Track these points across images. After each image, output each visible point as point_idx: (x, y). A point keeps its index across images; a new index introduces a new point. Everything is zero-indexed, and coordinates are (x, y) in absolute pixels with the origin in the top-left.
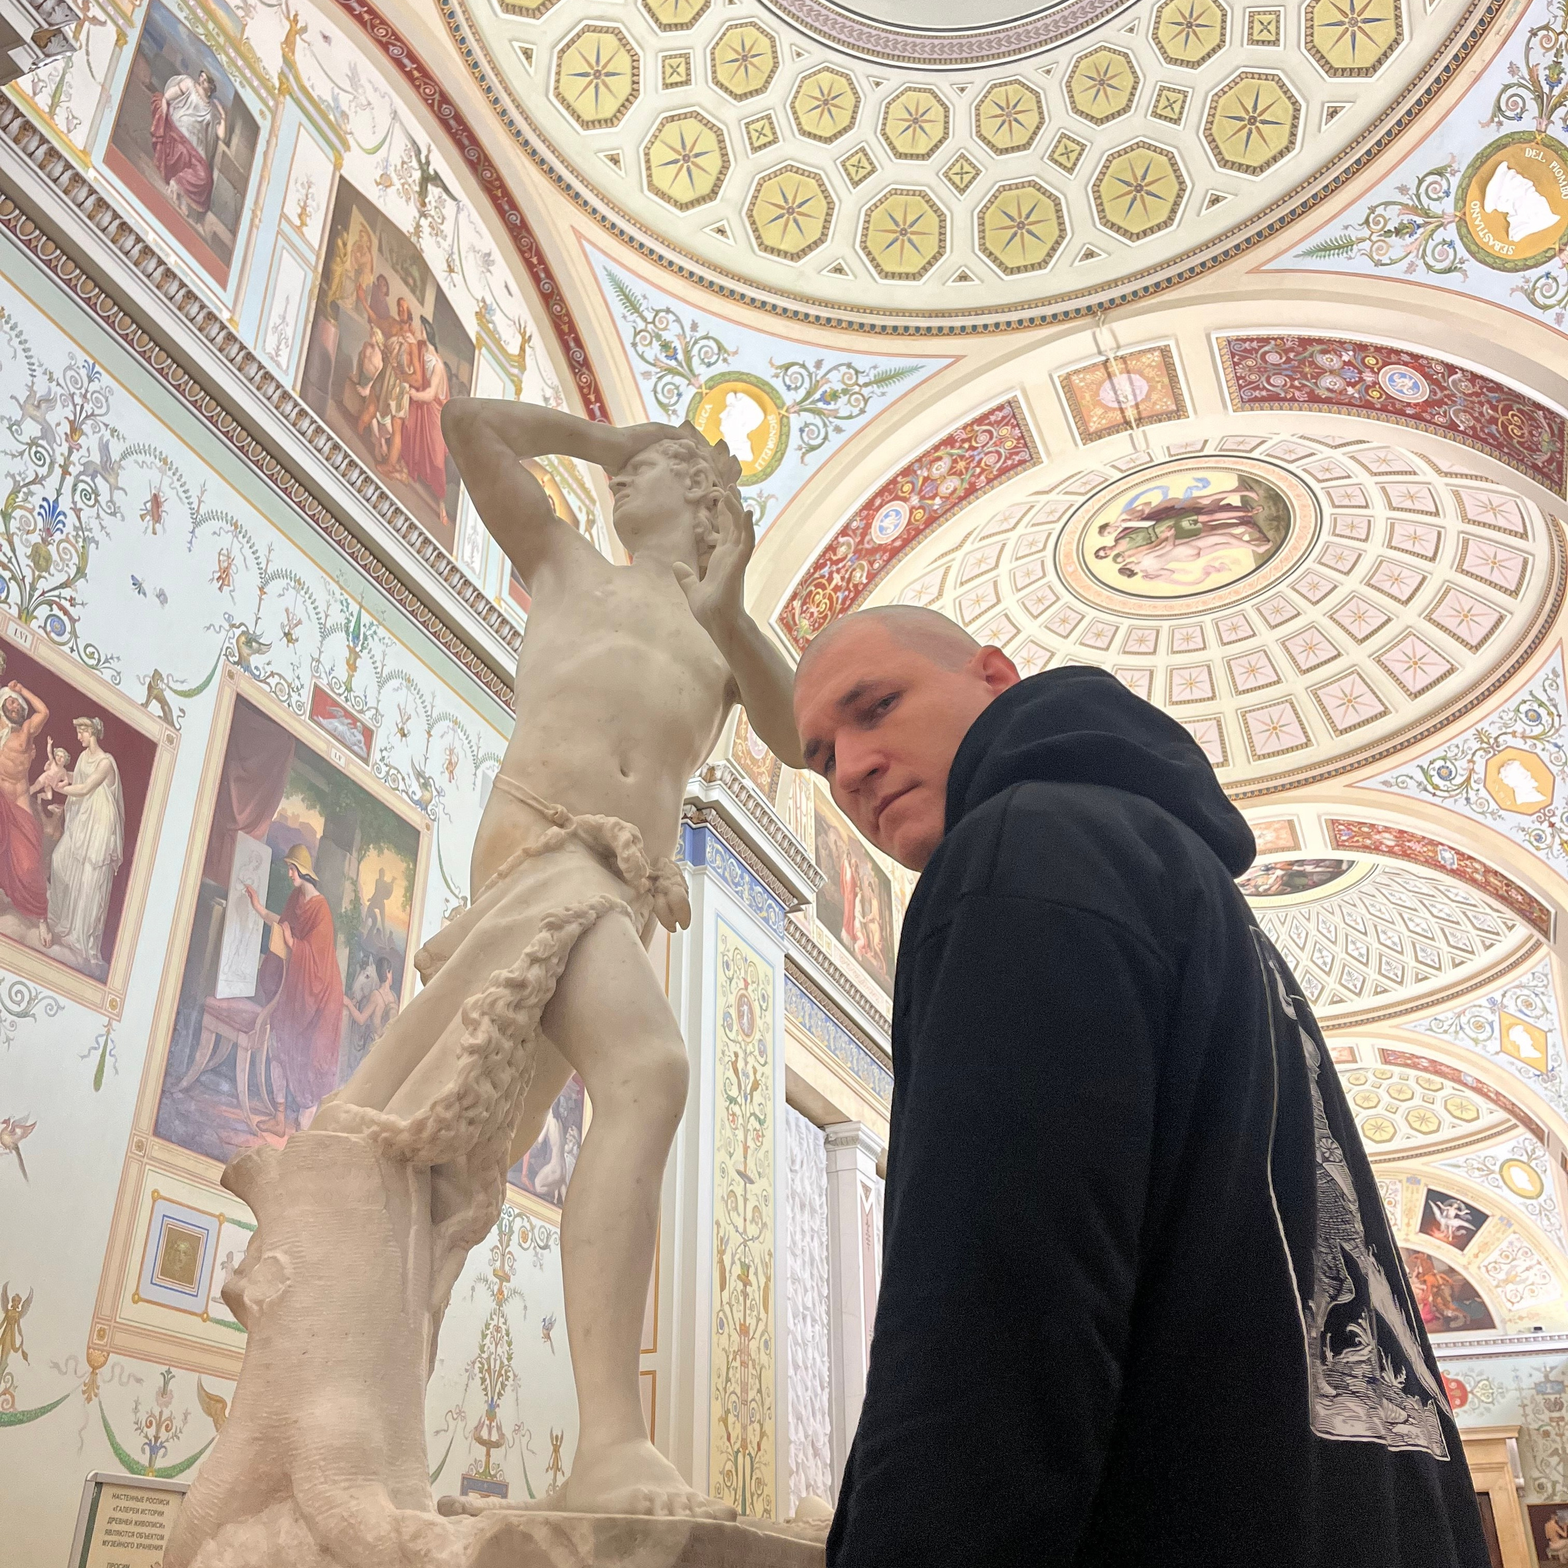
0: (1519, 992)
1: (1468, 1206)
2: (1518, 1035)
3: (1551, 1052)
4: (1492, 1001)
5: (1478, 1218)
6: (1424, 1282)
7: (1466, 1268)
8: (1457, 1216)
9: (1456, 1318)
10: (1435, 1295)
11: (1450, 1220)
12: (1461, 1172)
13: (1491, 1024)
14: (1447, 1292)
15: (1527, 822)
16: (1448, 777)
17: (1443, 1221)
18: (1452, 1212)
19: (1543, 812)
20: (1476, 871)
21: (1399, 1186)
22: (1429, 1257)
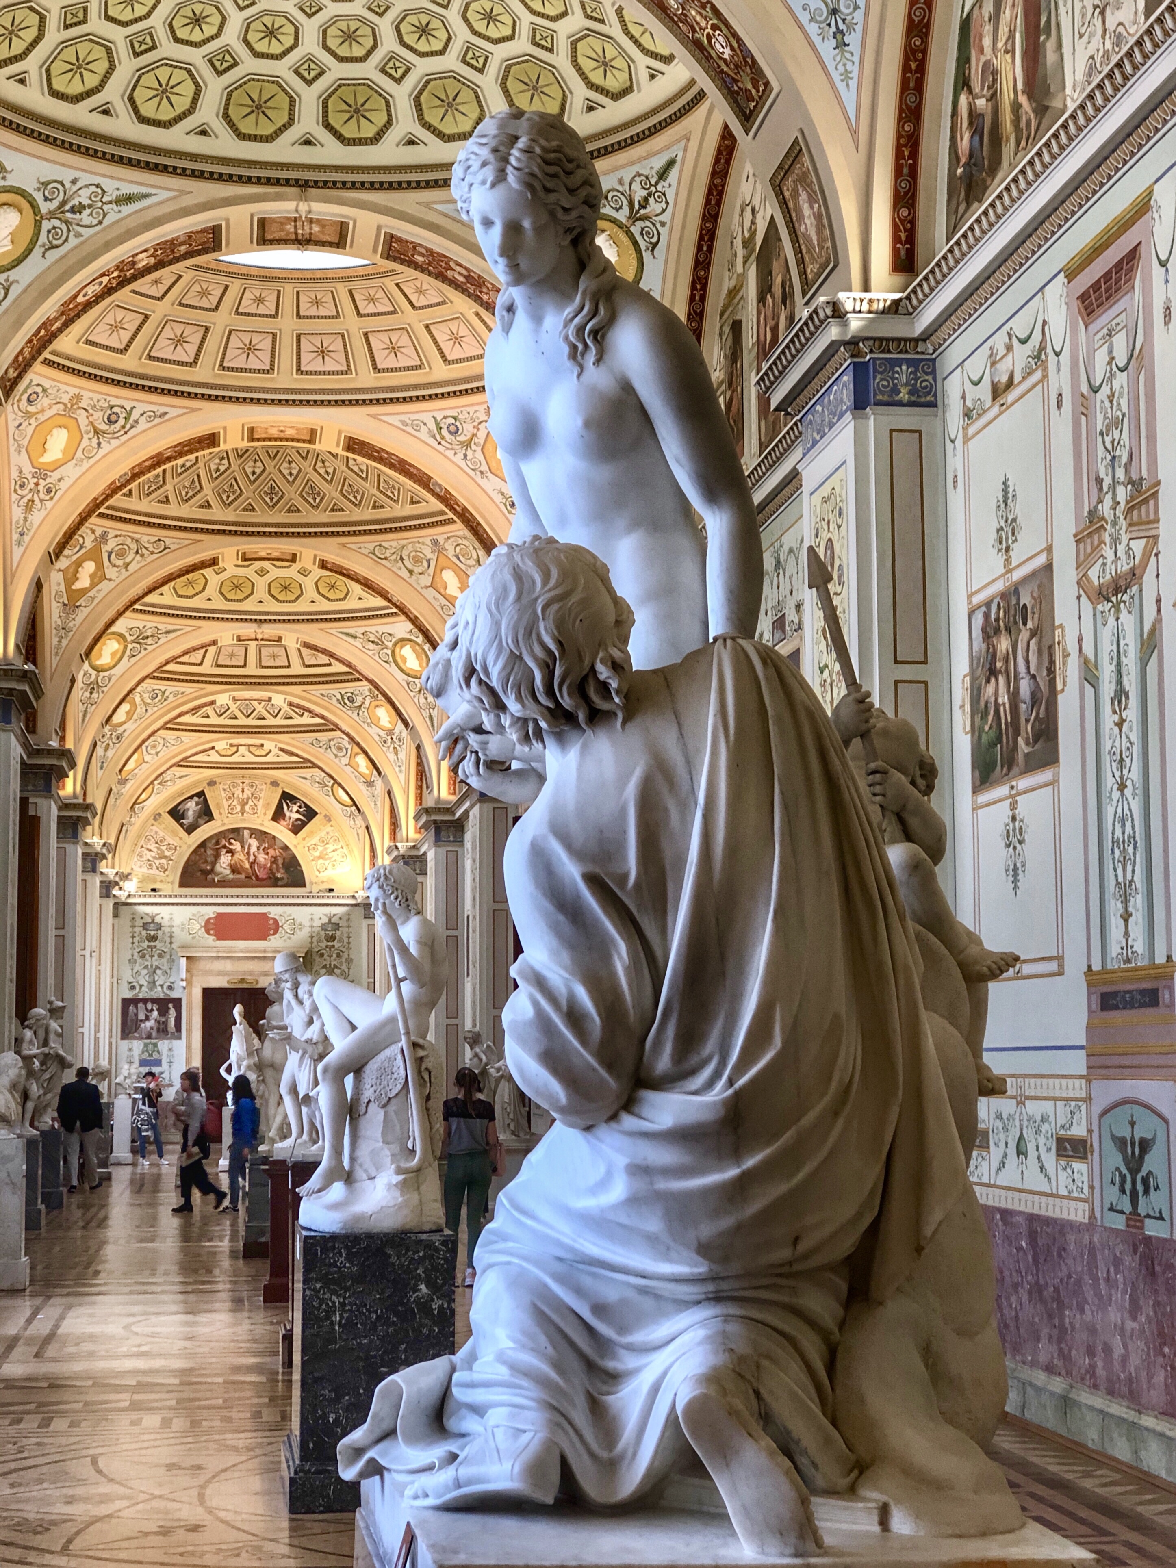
1: (306, 805)
5: (310, 814)
7: (296, 846)
8: (298, 812)
9: (282, 879)
10: (273, 863)
11: (293, 814)
12: (308, 782)
14: (280, 861)
17: (288, 814)
18: (295, 808)
21: (264, 787)
22: (274, 837)
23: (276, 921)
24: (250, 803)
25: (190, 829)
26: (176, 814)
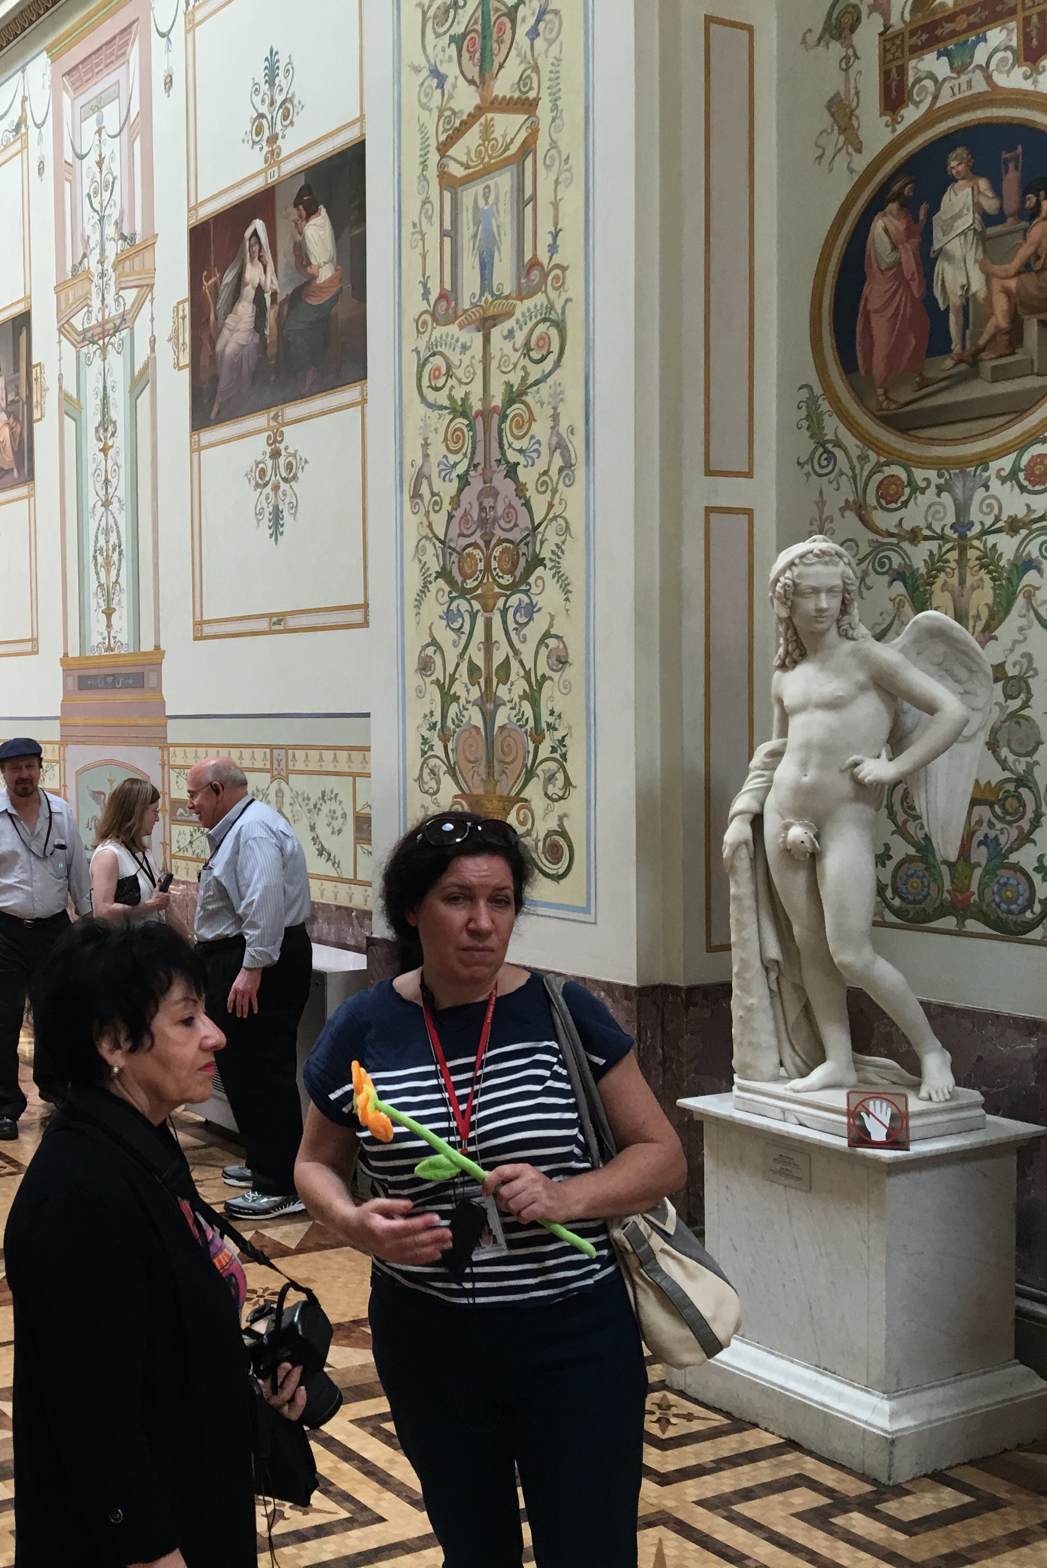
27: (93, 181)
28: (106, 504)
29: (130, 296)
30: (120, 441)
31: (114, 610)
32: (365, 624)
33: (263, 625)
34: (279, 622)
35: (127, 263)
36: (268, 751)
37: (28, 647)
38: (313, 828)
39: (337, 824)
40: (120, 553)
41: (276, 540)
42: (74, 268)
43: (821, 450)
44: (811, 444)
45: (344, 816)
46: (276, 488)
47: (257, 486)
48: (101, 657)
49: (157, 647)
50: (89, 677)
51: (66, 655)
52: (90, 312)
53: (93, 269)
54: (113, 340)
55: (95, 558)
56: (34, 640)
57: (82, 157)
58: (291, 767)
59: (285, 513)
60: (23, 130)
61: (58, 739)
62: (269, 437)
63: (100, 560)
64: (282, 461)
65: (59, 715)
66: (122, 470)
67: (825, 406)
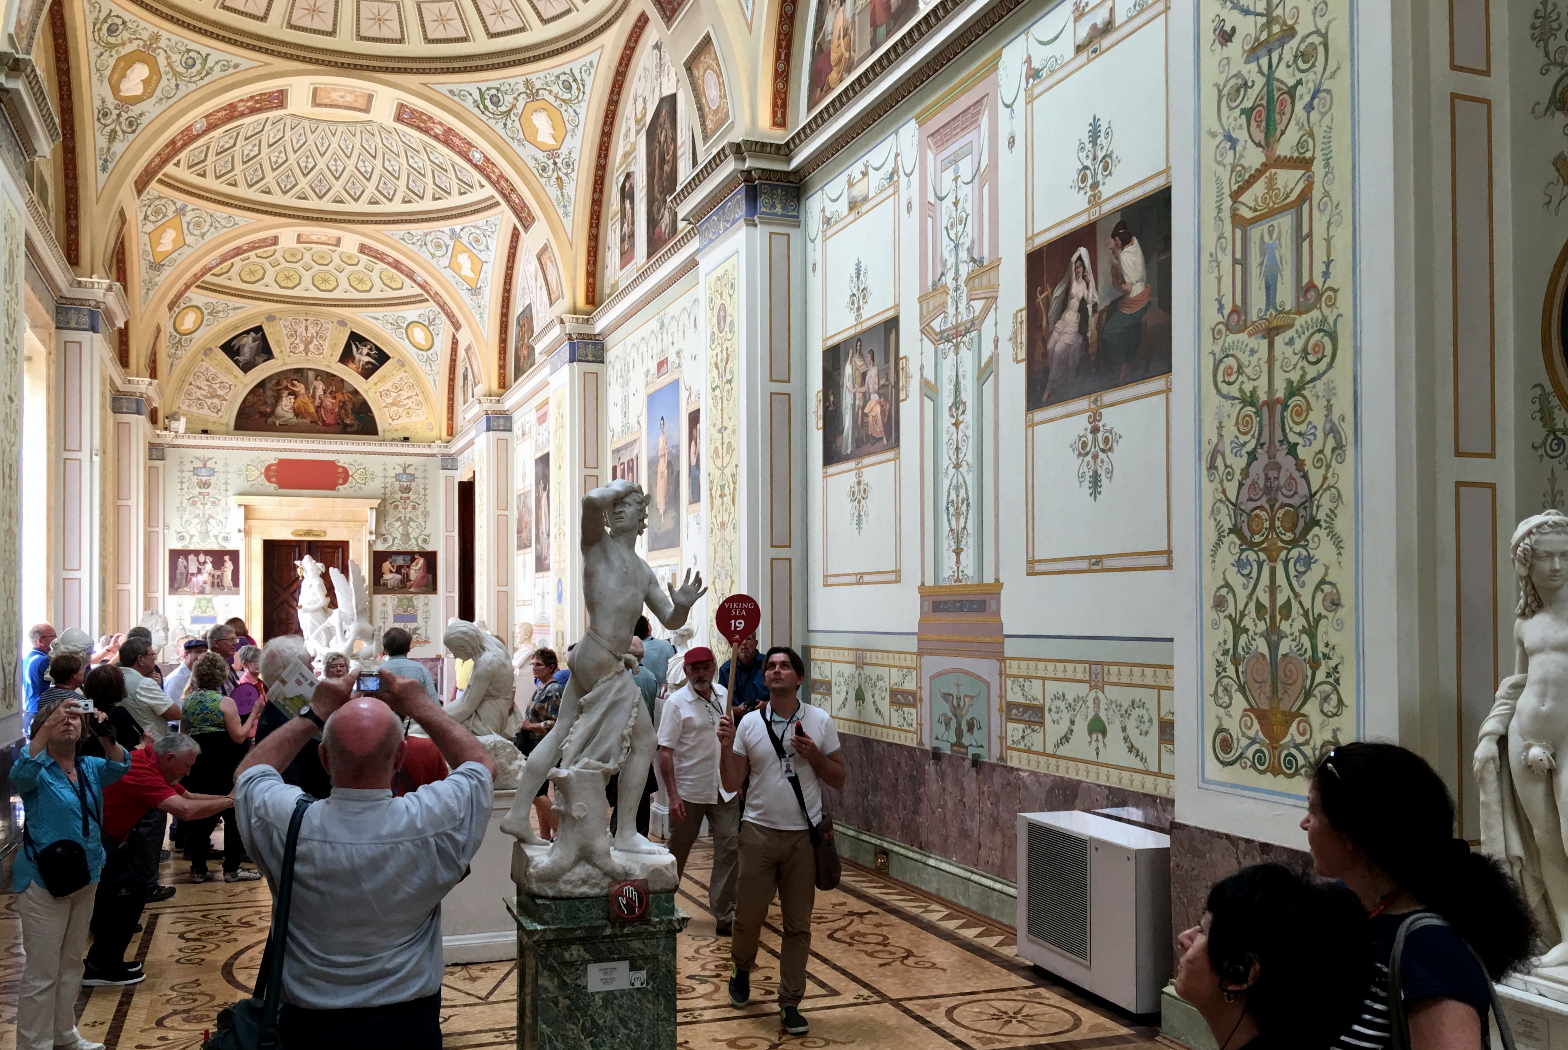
0: (473, 230)
1: (377, 348)
2: (463, 260)
3: (482, 276)
4: (453, 231)
5: (382, 357)
6: (335, 398)
7: (366, 391)
8: (368, 354)
9: (351, 425)
10: (341, 408)
11: (363, 356)
12: (379, 323)
13: (447, 247)
14: (349, 407)
15: (540, 155)
16: (496, 104)
17: (357, 356)
18: (365, 350)
19: (552, 153)
20: (494, 172)
21: (330, 325)
22: (342, 380)
23: (345, 470)
24: (315, 342)
25: (246, 368)
26: (230, 349)
27: (950, 217)
28: (957, 466)
29: (978, 305)
30: (969, 418)
31: (962, 550)
32: (1169, 566)
33: (1084, 565)
34: (1097, 563)
35: (976, 280)
36: (1087, 666)
37: (892, 577)
38: (1124, 729)
39: (1144, 727)
40: (968, 505)
41: (1095, 498)
42: (934, 284)
43: (1552, 437)
44: (1544, 432)
45: (1151, 720)
46: (1095, 457)
47: (1080, 455)
48: (950, 587)
49: (997, 580)
50: (940, 602)
51: (923, 584)
52: (946, 317)
53: (949, 285)
54: (964, 339)
55: (947, 509)
56: (897, 572)
57: (941, 199)
58: (1106, 679)
59: (1103, 477)
60: (895, 178)
61: (915, 650)
62: (1090, 417)
63: (951, 510)
64: (1100, 436)
65: (916, 631)
66: (971, 441)
67: (1555, 401)
